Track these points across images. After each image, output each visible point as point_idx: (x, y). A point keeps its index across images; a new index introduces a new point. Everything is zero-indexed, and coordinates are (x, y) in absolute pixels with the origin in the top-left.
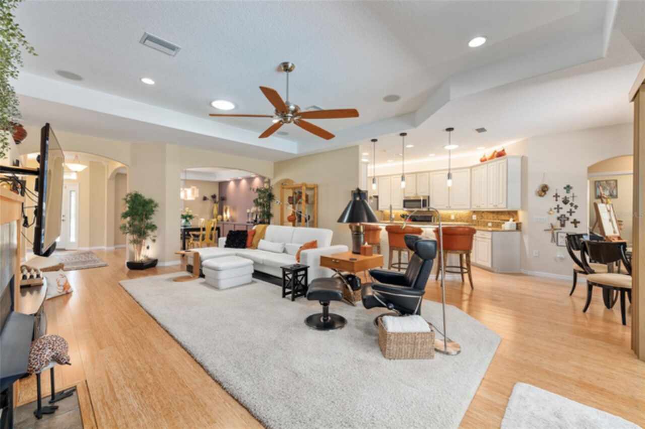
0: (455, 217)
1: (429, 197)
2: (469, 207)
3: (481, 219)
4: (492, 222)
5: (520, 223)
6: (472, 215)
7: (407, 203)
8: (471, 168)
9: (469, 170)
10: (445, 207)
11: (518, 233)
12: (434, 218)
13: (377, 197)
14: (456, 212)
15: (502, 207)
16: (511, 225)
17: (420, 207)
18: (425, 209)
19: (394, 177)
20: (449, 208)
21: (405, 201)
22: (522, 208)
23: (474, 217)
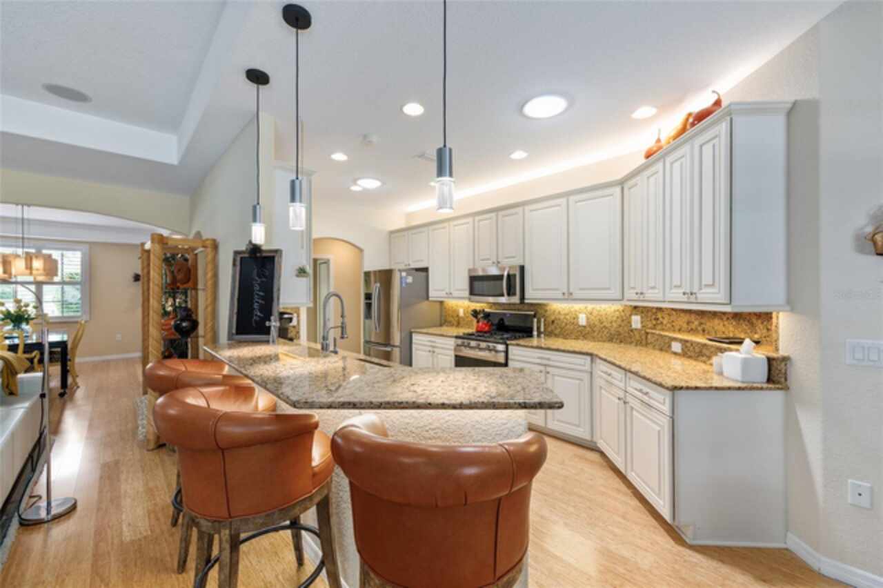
0: (588, 319)
1: (522, 268)
2: (618, 295)
3: (654, 327)
4: (684, 342)
5: (785, 359)
6: (631, 315)
7: (478, 283)
8: (622, 183)
9: (618, 190)
10: (561, 296)
11: (775, 398)
12: (539, 322)
13: (426, 270)
14: (590, 306)
15: (713, 297)
16: (746, 363)
17: (502, 295)
18: (516, 299)
19: (455, 223)
20: (569, 297)
21: (473, 279)
22: (791, 304)
23: (636, 322)
